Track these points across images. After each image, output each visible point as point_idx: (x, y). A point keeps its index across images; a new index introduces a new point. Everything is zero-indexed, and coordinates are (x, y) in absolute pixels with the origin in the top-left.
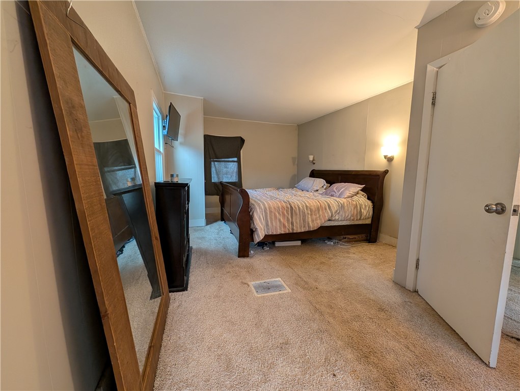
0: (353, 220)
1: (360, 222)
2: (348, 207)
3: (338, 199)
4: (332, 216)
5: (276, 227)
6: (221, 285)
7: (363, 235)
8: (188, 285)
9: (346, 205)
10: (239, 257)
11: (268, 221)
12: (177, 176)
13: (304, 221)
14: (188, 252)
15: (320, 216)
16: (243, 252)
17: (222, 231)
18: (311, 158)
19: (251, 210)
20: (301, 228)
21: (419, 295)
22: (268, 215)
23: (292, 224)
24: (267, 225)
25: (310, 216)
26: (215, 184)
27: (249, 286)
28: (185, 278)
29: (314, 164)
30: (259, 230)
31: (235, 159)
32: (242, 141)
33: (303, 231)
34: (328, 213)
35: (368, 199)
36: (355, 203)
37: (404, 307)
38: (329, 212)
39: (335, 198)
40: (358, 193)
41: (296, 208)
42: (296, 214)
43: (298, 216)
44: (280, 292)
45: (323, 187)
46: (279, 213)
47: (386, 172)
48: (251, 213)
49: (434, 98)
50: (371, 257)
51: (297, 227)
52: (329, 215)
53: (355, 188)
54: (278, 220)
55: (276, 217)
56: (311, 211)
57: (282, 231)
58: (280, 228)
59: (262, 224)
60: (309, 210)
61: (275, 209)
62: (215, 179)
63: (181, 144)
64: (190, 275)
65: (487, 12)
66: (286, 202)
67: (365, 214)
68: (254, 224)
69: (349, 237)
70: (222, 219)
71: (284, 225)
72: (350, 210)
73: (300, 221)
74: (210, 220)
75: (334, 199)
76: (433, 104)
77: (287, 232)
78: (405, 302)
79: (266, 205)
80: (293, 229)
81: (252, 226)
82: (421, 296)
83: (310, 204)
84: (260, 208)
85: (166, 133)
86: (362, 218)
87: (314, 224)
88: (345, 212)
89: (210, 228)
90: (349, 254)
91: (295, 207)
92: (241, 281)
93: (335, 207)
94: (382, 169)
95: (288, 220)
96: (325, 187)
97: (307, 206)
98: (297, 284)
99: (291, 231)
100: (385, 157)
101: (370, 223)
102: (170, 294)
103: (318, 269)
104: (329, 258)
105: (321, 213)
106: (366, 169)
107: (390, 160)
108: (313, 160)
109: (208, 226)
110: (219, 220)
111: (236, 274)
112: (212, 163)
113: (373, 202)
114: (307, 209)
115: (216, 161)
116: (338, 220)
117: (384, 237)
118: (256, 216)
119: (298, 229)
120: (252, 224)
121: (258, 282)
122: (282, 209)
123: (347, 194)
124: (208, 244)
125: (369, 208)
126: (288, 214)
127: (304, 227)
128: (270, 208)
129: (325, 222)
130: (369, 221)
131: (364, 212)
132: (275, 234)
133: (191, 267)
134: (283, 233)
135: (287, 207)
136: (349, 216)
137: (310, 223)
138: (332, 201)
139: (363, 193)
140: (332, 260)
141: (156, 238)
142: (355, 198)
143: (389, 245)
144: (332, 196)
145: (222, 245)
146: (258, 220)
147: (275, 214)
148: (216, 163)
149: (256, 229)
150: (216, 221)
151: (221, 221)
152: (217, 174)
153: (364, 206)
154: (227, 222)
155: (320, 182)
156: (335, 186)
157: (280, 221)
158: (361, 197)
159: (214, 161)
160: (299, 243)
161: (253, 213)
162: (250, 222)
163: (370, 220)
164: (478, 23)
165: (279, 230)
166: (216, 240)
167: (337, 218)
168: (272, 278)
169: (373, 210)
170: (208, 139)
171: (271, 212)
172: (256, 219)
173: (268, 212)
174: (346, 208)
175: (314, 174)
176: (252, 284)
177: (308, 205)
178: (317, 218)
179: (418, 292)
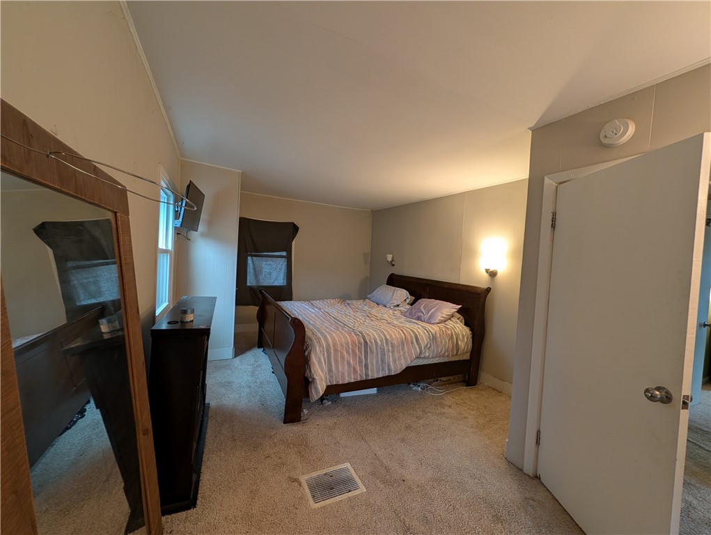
0: (448, 356)
1: (456, 359)
2: (441, 339)
3: (428, 326)
4: (420, 353)
5: (343, 373)
6: (254, 487)
7: (460, 376)
8: (197, 493)
9: (438, 335)
10: (285, 423)
11: (331, 365)
12: (193, 312)
13: (383, 361)
14: (203, 417)
15: (404, 353)
16: (293, 413)
17: (259, 369)
18: (389, 258)
19: (306, 348)
20: (378, 372)
21: (542, 483)
22: (332, 356)
23: (366, 366)
24: (330, 370)
25: (390, 354)
26: (251, 288)
27: (300, 484)
28: (194, 478)
29: (393, 265)
30: (318, 381)
31: (284, 254)
32: (294, 229)
33: (381, 376)
34: (415, 349)
35: (466, 324)
36: (450, 332)
37: (526, 510)
38: (417, 346)
39: (423, 324)
40: (452, 316)
41: (372, 343)
42: (372, 352)
43: (375, 354)
44: (351, 494)
45: (405, 300)
46: (348, 352)
47: (488, 290)
48: (306, 353)
49: (554, 220)
50: (472, 413)
51: (372, 371)
52: (417, 352)
53: (449, 308)
54: (346, 363)
55: (343, 357)
56: (392, 347)
57: (351, 378)
58: (349, 374)
59: (322, 371)
60: (390, 345)
61: (342, 345)
62: (251, 281)
63: (203, 235)
64: (203, 468)
65: (615, 132)
66: (358, 335)
67: (463, 347)
68: (310, 371)
69: (442, 379)
70: (261, 344)
71: (354, 369)
72: (444, 343)
73: (377, 362)
74: (241, 347)
75: (422, 327)
76: (553, 226)
77: (359, 380)
78: (526, 498)
79: (330, 339)
80: (367, 375)
81: (307, 375)
82: (545, 486)
83: (391, 335)
84: (321, 345)
85: (179, 225)
86: (459, 353)
87: (397, 365)
88: (437, 346)
89: (241, 362)
90: (443, 407)
91: (370, 341)
92: (287, 474)
93: (424, 340)
94: (484, 286)
95: (360, 362)
96: (408, 301)
97: (386, 340)
98: (373, 474)
99: (364, 378)
100: (487, 271)
101: (468, 358)
102: (164, 519)
103: (403, 440)
104: (417, 417)
105: (406, 349)
106: (462, 282)
107: (493, 274)
108: (393, 260)
109: (238, 358)
110: (254, 346)
111: (279, 461)
112: (249, 258)
113: (472, 330)
114: (387, 344)
115: (256, 256)
116: (428, 358)
117: (486, 378)
118: (314, 359)
119: (375, 374)
120: (308, 371)
121: (315, 474)
122: (352, 346)
123: (439, 317)
124: (237, 396)
125: (467, 338)
126: (360, 352)
127: (383, 370)
128: (335, 345)
129: (411, 362)
130: (467, 357)
131: (462, 345)
132: (341, 383)
133: (206, 451)
134: (353, 381)
135: (360, 343)
136: (443, 352)
137: (391, 364)
138: (419, 328)
139: (459, 316)
140: (421, 422)
141: (145, 432)
142: (450, 324)
143: (494, 389)
144: (419, 319)
145: (258, 397)
146: (317, 364)
147: (342, 354)
148: (254, 258)
149: (314, 379)
150: (249, 348)
151: (258, 347)
152: (256, 275)
153: (461, 337)
154: (267, 350)
155: (402, 294)
156: (424, 303)
157: (349, 363)
158: (457, 323)
159: (252, 256)
160: (374, 391)
161: (309, 353)
162: (305, 366)
163: (469, 354)
164: (605, 141)
165: (347, 378)
166: (250, 387)
167: (427, 355)
168: (337, 463)
169: (473, 340)
170: (245, 224)
171: (336, 350)
172: (314, 364)
173: (332, 352)
174: (439, 340)
175: (394, 281)
176: (304, 479)
177: (388, 337)
178: (400, 356)
179: (539, 478)
